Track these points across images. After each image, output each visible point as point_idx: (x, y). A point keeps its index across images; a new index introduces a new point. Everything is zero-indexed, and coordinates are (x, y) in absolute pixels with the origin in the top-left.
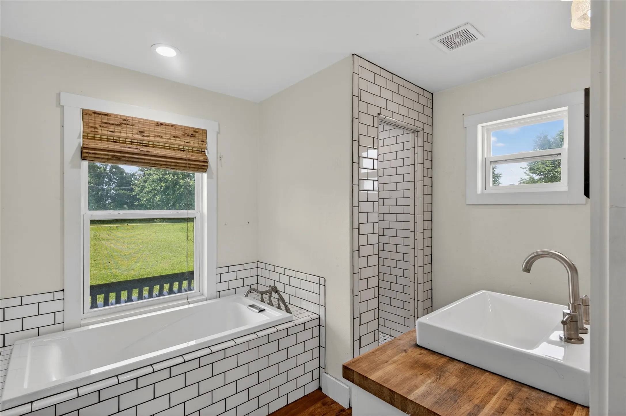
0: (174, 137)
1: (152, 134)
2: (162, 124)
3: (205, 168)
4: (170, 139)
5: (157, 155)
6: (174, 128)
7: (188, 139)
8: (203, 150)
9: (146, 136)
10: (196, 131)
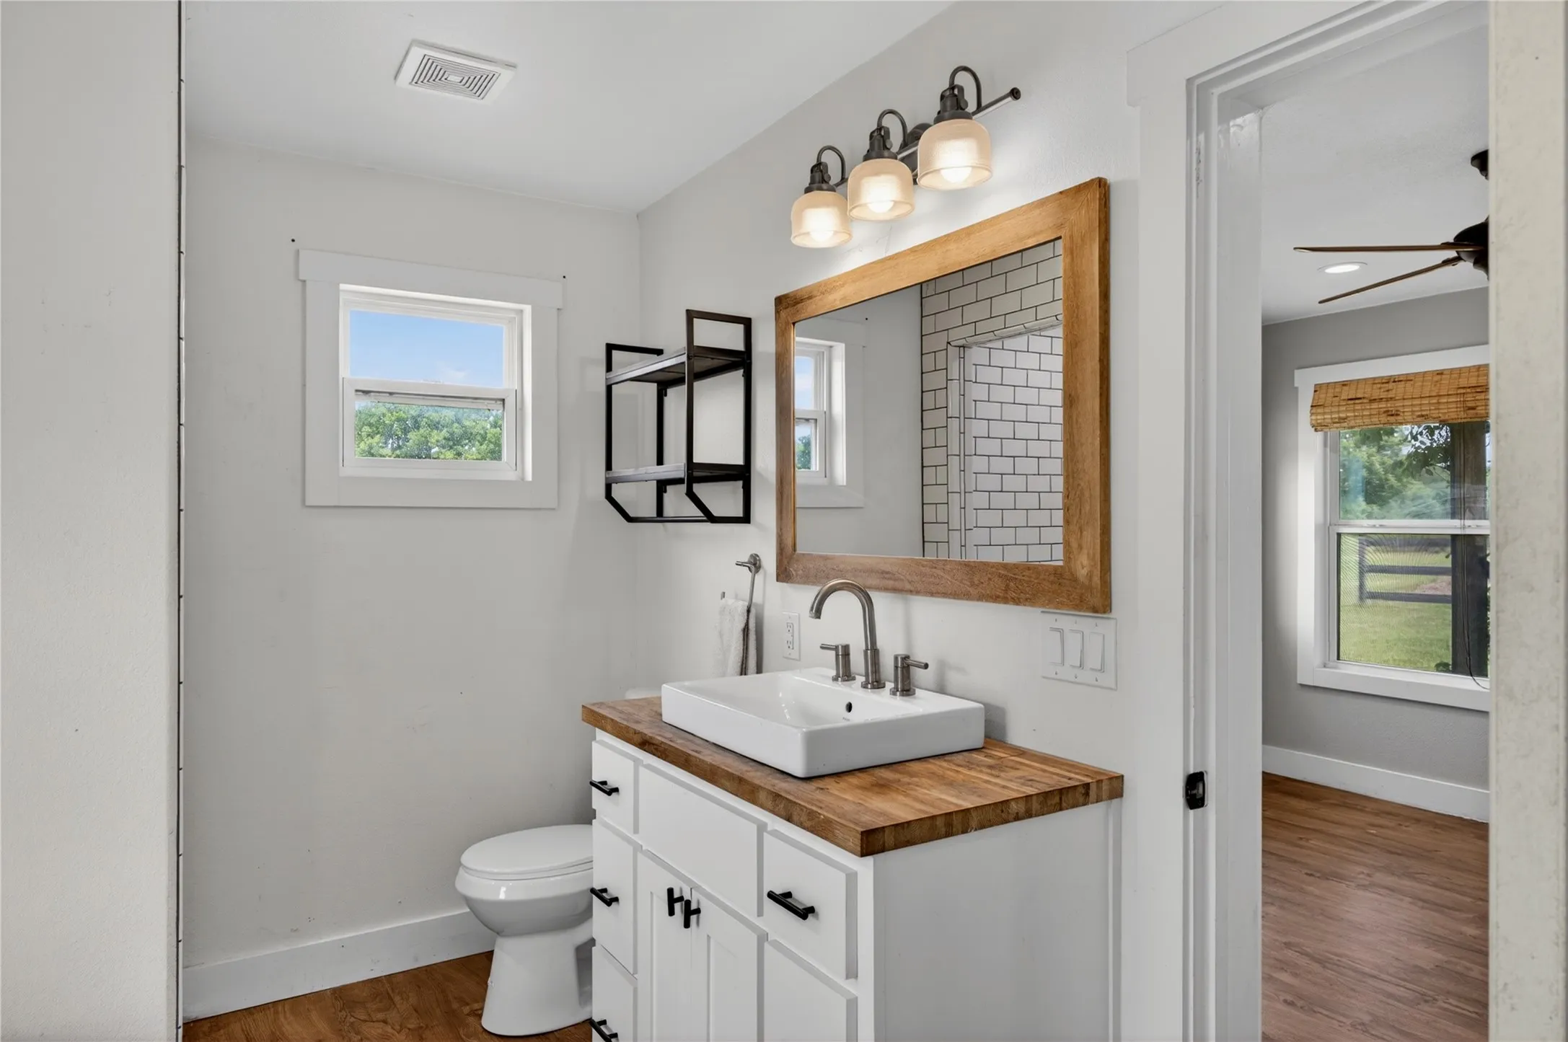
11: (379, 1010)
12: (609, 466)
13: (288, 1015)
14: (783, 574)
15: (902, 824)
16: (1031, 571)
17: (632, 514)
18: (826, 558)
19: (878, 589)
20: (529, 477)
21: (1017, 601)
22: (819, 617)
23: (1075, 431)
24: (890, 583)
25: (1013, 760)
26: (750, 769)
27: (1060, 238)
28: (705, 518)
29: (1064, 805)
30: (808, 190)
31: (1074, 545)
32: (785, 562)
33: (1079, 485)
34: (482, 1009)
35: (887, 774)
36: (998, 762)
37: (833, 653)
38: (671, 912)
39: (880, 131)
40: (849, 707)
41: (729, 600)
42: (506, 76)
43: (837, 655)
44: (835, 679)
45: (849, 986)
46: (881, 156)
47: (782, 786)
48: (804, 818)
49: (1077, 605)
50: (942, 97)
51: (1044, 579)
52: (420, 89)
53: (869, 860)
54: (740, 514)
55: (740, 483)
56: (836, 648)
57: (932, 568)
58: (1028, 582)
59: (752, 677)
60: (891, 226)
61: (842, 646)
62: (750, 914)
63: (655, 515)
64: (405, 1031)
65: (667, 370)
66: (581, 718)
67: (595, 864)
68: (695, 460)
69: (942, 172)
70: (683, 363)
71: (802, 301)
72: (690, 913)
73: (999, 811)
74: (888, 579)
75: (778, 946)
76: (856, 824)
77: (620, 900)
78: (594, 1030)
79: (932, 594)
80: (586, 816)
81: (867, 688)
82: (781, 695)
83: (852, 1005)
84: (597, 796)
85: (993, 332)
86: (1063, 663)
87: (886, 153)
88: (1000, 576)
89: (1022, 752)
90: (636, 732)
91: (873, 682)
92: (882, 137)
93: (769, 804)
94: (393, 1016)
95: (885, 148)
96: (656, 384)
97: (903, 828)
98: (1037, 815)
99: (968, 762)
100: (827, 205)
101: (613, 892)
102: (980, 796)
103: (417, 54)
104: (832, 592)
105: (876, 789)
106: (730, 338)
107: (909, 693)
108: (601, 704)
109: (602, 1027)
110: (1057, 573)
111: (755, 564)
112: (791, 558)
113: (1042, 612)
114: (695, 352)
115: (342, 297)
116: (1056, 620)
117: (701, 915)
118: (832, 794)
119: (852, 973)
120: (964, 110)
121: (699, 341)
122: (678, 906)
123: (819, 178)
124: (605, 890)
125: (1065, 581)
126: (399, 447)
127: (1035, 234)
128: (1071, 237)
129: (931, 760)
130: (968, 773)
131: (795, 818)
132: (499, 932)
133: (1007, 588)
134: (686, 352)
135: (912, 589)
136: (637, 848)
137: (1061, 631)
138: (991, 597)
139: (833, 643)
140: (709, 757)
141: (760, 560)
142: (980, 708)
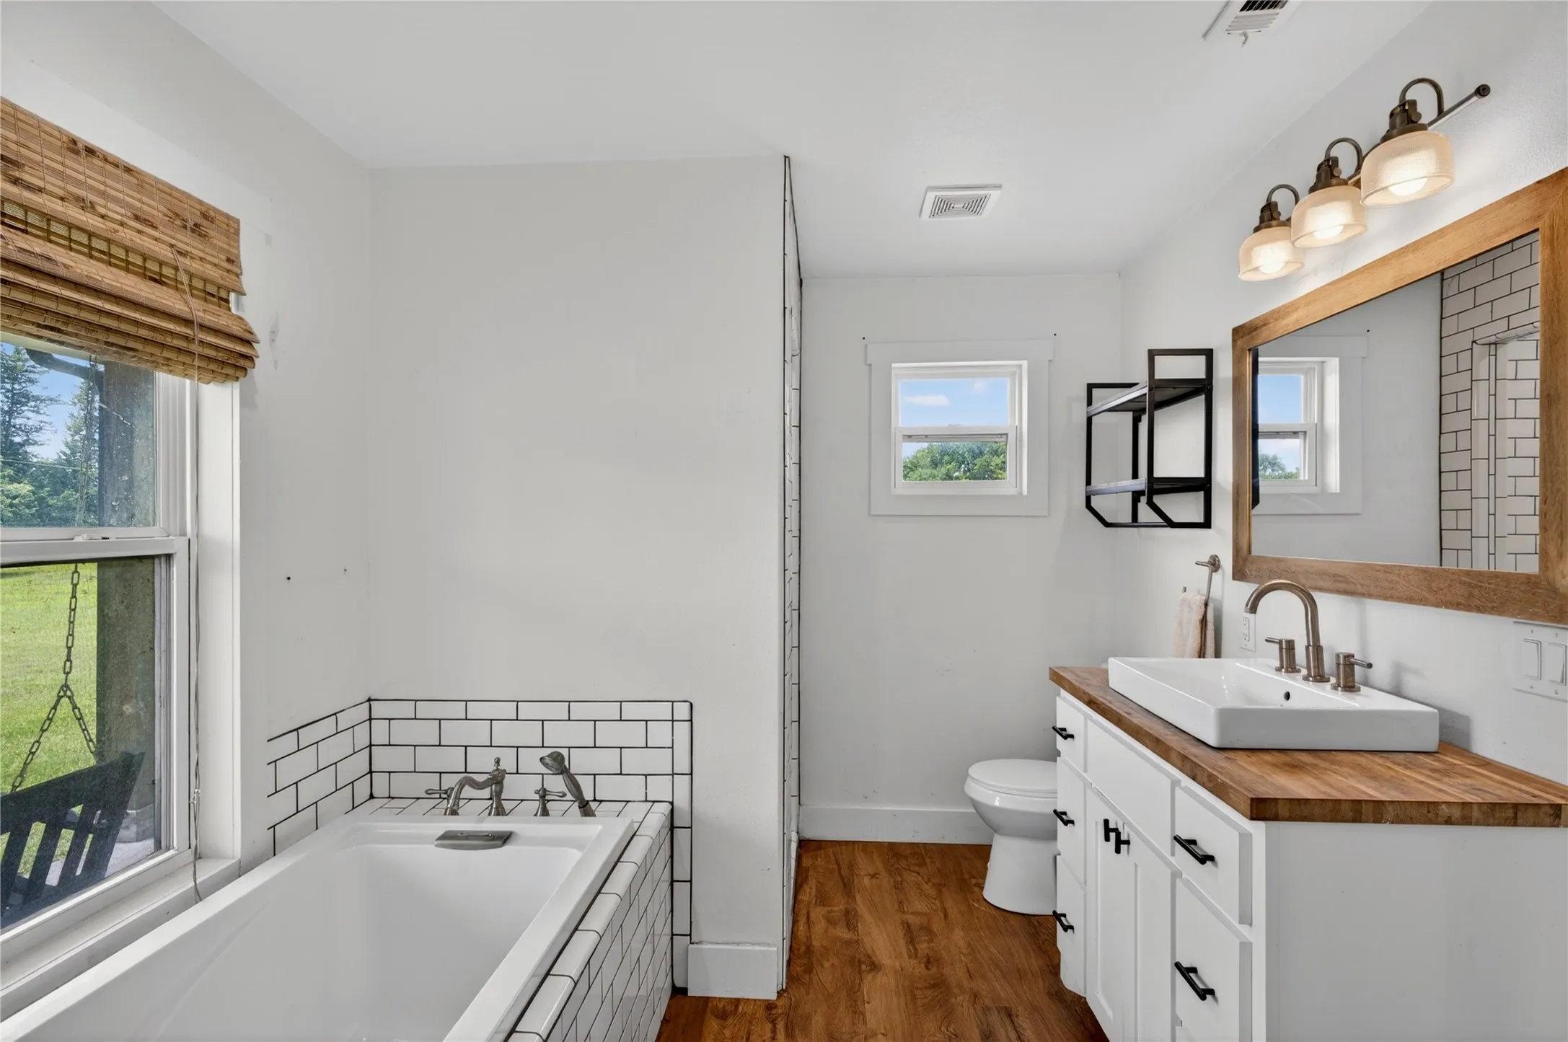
0: (137, 218)
1: (54, 184)
2: (90, 151)
3: (242, 362)
4: (122, 224)
5: (85, 281)
6: (135, 181)
7: (185, 241)
8: (223, 294)
9: (30, 188)
10: (208, 214)
11: (915, 865)
12: (1088, 482)
13: (861, 853)
14: (1239, 574)
15: (1299, 800)
16: (1499, 580)
17: (1109, 520)
18: (1279, 560)
19: (1321, 589)
20: (1025, 492)
21: (1480, 609)
22: (1255, 613)
23: (1555, 432)
24: (1342, 586)
25: (1468, 769)
26: (1169, 733)
27: (1537, 230)
28: (1165, 524)
29: (1520, 821)
30: (1257, 230)
31: (1553, 553)
32: (1241, 563)
33: (1559, 490)
34: (984, 884)
35: (1305, 758)
36: (1447, 767)
37: (1277, 646)
38: (1107, 839)
39: (1328, 162)
40: (1288, 696)
41: (1189, 595)
42: (995, 194)
43: (1281, 649)
44: (1279, 670)
45: (1243, 929)
46: (1327, 185)
47: (1194, 751)
48: (1205, 779)
49: (1555, 617)
50: (1392, 115)
51: (1515, 588)
52: (935, 220)
53: (1262, 824)
54: (1201, 519)
55: (1201, 494)
56: (1280, 642)
57: (1386, 572)
58: (1494, 590)
59: (1210, 661)
60: (1346, 246)
61: (1286, 641)
62: (1166, 853)
63: (1131, 521)
64: (930, 884)
65: (1137, 400)
66: (1048, 678)
67: (1059, 795)
68: (1155, 475)
69: (1390, 188)
70: (1145, 394)
71: (1256, 328)
72: (1120, 843)
73: (1425, 811)
74: (1341, 582)
75: (1187, 884)
76: (1250, 791)
77: (1075, 823)
78: (1058, 923)
79: (1386, 598)
80: (1053, 755)
81: (1308, 680)
82: (1223, 678)
83: (1246, 948)
84: (1061, 743)
85: (1532, 323)
86: (1540, 677)
87: (1334, 181)
88: (1461, 583)
89: (1486, 763)
90: (1084, 693)
91: (1315, 676)
92: (1330, 166)
93: (1178, 762)
94: (923, 871)
95: (1333, 176)
96: (1131, 413)
97: (1300, 804)
98: (1477, 824)
99: (1409, 762)
100: (1275, 240)
101: (1071, 816)
102: (1403, 793)
103: (931, 197)
104: (1269, 592)
105: (1287, 768)
106: (1193, 368)
107: (1354, 689)
108: (1064, 669)
109: (1063, 918)
110: (1529, 580)
111: (1214, 564)
112: (1245, 560)
113: (1515, 622)
114: (1155, 385)
115: (893, 373)
116: (1532, 631)
117: (1131, 846)
118: (1238, 764)
119: (1246, 919)
120: (1416, 122)
121: (1159, 375)
122: (1113, 835)
123: (1270, 215)
124: (1065, 813)
125: (1540, 591)
126: (969, 470)
127: (1506, 231)
128: (1552, 227)
129: (1365, 754)
130: (1404, 772)
131: (1199, 777)
132: (995, 829)
133: (1471, 595)
134: (1148, 384)
135: (1364, 591)
136: (1087, 785)
137: (1539, 644)
138: (1451, 604)
139: (1278, 636)
140: (1138, 719)
141: (1219, 561)
142: (1434, 713)
